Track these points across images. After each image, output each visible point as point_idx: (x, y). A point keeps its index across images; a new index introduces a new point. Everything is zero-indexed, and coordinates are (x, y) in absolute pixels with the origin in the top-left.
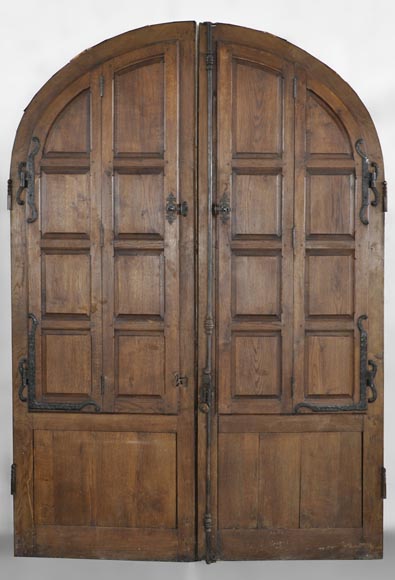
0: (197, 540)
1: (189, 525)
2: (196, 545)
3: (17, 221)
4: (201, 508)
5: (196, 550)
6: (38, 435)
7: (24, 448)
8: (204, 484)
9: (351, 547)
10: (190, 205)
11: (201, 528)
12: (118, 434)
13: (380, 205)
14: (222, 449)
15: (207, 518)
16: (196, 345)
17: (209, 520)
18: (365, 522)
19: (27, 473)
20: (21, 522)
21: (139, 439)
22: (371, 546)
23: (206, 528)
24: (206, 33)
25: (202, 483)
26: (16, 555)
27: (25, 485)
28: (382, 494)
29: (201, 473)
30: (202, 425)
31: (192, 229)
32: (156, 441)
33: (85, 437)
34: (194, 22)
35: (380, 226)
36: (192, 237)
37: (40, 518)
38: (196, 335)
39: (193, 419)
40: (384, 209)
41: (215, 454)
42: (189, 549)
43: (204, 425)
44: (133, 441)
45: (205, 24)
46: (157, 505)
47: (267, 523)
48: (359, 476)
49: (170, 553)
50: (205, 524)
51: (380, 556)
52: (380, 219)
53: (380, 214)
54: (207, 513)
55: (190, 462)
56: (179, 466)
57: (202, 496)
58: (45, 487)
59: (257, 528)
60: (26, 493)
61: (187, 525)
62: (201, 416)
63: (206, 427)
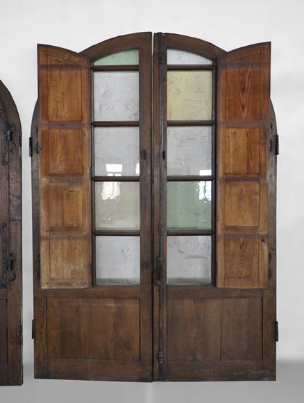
0: (153, 368)
1: (148, 359)
2: (153, 371)
3: (35, 163)
4: (156, 347)
5: (153, 374)
6: (49, 301)
7: (41, 309)
8: (158, 331)
9: (255, 373)
10: (148, 152)
11: (156, 360)
12: (102, 300)
13: (274, 150)
14: (170, 309)
15: (159, 354)
16: (153, 242)
17: (162, 356)
18: (264, 356)
19: (43, 325)
20: (38, 357)
21: (115, 303)
22: (268, 372)
23: (159, 361)
24: (159, 40)
25: (157, 331)
26: (35, 378)
27: (42, 332)
28: (276, 338)
29: (156, 325)
30: (156, 294)
31: (149, 167)
32: (126, 304)
33: (80, 302)
34: (151, 33)
35: (274, 164)
36: (149, 172)
37: (51, 354)
38: (153, 236)
39: (150, 290)
40: (277, 153)
41: (165, 313)
42: (148, 374)
43: (158, 294)
44: (111, 304)
45: (158, 33)
46: (127, 345)
47: (199, 357)
48: (260, 327)
49: (136, 376)
50: (158, 358)
51: (274, 379)
52: (274, 159)
53: (274, 156)
54: (159, 350)
55: (148, 317)
56: (142, 320)
57: (156, 339)
58: (54, 334)
59: (193, 360)
60: (42, 338)
61: (147, 358)
62: (156, 288)
63: (159, 295)
